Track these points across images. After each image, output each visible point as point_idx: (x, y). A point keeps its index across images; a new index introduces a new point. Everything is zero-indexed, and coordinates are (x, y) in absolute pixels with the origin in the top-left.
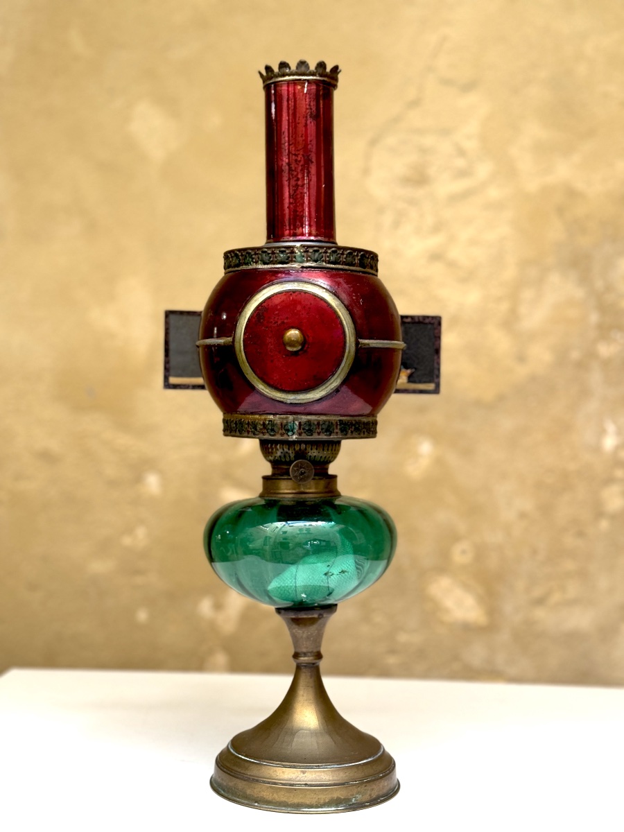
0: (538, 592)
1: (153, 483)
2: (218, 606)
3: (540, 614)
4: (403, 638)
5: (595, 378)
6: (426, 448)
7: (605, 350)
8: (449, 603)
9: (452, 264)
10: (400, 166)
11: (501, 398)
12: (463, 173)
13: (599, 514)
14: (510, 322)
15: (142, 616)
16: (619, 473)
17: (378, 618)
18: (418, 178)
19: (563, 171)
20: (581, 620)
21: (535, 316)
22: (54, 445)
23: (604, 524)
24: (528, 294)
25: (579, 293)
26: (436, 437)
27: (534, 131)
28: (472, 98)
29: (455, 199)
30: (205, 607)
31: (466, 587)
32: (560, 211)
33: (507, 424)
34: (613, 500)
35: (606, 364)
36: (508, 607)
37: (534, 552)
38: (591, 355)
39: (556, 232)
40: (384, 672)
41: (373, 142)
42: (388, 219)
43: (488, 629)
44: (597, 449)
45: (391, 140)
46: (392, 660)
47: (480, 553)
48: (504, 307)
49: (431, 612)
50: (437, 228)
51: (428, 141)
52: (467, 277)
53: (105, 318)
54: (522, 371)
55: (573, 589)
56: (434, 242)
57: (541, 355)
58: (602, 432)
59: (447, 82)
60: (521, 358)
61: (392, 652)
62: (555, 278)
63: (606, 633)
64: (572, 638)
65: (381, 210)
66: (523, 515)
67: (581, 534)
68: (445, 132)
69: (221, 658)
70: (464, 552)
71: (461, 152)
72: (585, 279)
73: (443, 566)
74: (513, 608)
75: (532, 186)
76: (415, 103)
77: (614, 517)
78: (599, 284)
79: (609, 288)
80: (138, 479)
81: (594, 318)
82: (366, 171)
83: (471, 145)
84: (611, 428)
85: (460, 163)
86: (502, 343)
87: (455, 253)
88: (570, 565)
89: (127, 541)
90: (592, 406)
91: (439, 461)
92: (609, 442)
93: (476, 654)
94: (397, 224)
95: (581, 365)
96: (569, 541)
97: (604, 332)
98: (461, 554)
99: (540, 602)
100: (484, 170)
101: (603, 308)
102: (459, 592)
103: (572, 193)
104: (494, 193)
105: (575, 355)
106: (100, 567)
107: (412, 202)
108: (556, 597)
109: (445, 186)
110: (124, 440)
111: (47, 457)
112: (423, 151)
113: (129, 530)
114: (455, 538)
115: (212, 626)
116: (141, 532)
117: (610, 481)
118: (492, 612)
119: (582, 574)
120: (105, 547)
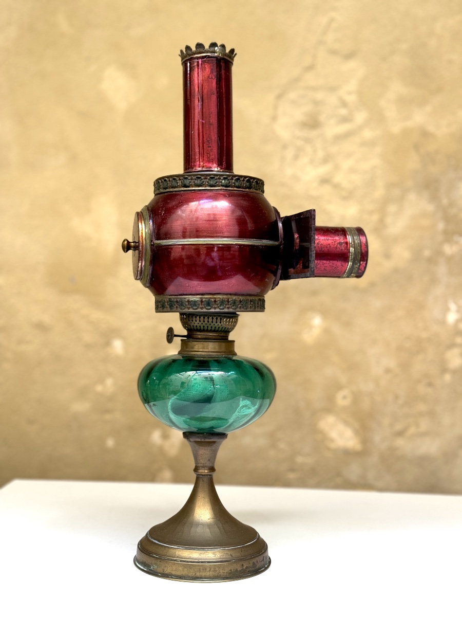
0: (398, 427)
1: (118, 346)
2: (165, 436)
3: (400, 442)
4: (300, 459)
5: (442, 270)
6: (317, 321)
7: (448, 250)
8: (334, 434)
9: (337, 186)
10: (299, 114)
12: (345, 120)
13: (444, 370)
14: (379, 229)
15: (110, 443)
16: (459, 340)
17: (282, 446)
18: (312, 123)
19: (419, 118)
20: (430, 447)
21: (397, 225)
22: (46, 319)
23: (448, 377)
24: (392, 208)
25: (430, 208)
26: (325, 313)
27: (397, 88)
28: (352, 64)
29: (338, 138)
30: (156, 436)
31: (346, 423)
32: (416, 147)
33: (377, 304)
34: (454, 359)
35: (449, 259)
36: (377, 438)
37: (396, 397)
38: (439, 253)
39: (413, 162)
40: (287, 484)
41: (279, 97)
42: (290, 153)
43: (363, 454)
44: (443, 322)
45: (292, 95)
46: (292, 476)
47: (357, 398)
48: (375, 218)
49: (321, 441)
50: (325, 160)
51: (319, 96)
52: (348, 196)
53: (83, 226)
54: (388, 265)
55: (425, 424)
56: (323, 170)
57: (402, 253)
58: (447, 309)
59: (333, 52)
60: (387, 256)
61: (292, 470)
62: (412, 197)
63: (449, 456)
64: (423, 460)
65: (285, 147)
66: (388, 371)
67: (430, 385)
68: (333, 89)
69: (167, 474)
70: (344, 397)
71: (344, 104)
72: (434, 198)
73: (330, 408)
74: (379, 439)
75: (396, 128)
76: (310, 68)
77: (455, 372)
78: (445, 201)
79: (452, 204)
80: (108, 344)
81: (441, 226)
82: (274, 118)
83: (351, 99)
84: (453, 307)
85: (344, 112)
86: (373, 244)
87: (339, 178)
88: (422, 407)
89: (99, 388)
90: (439, 290)
91: (326, 331)
92: (452, 317)
93: (354, 471)
94: (296, 157)
95: (431, 261)
96: (422, 389)
97: (448, 236)
98: (342, 399)
99: (400, 434)
100: (360, 117)
101: (447, 219)
102: (341, 427)
103: (425, 134)
104: (368, 134)
105: (427, 253)
106: (80, 407)
107: (307, 140)
108: (412, 430)
109: (332, 129)
110: (97, 315)
111: (41, 327)
112: (316, 103)
113: (101, 381)
114: (340, 388)
115: (161, 450)
116: (109, 382)
117: (452, 345)
118: (365, 441)
119: (431, 414)
120: (83, 393)
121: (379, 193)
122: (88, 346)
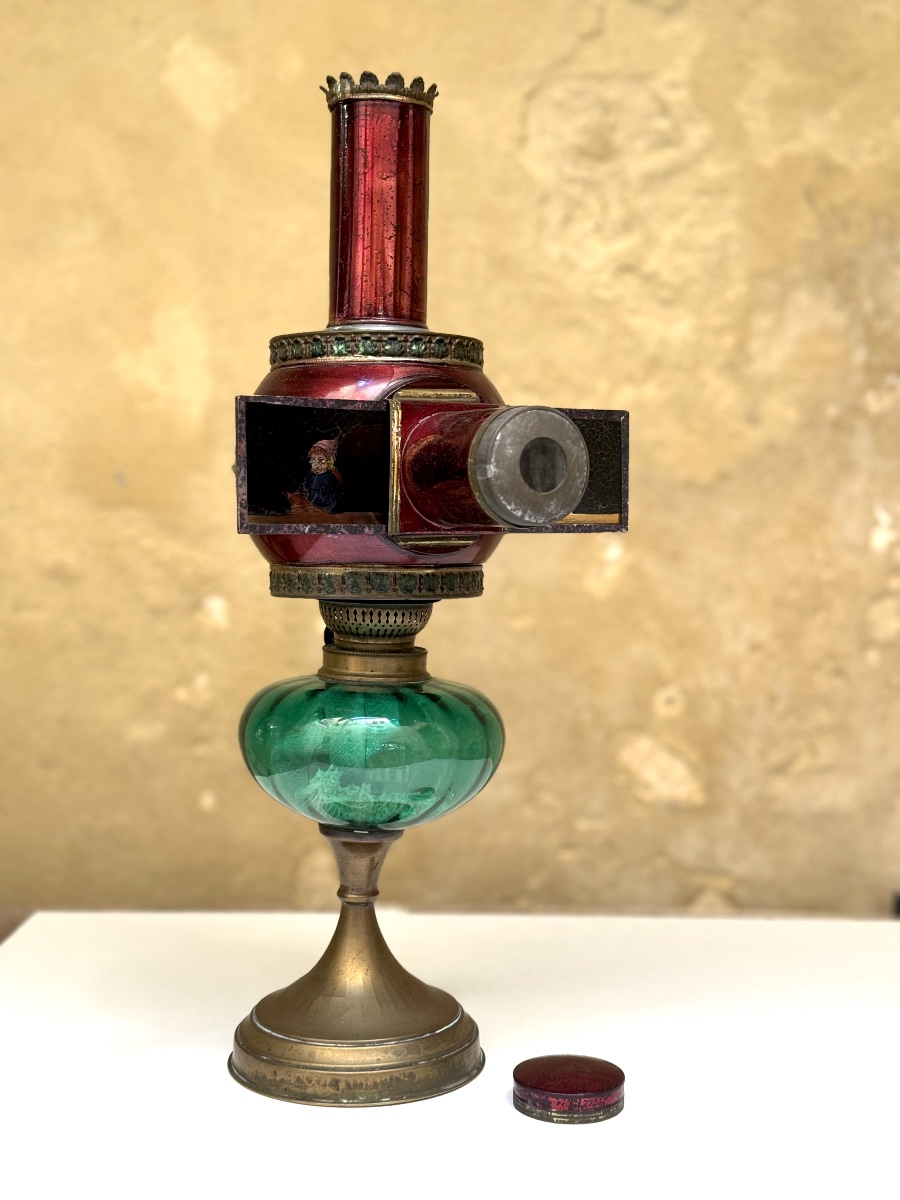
0: (777, 756)
1: (216, 610)
3: (780, 786)
4: (583, 825)
5: (861, 444)
6: (614, 553)
7: (875, 403)
8: (649, 774)
9: (649, 279)
10: (571, 130)
11: (723, 477)
12: (666, 141)
13: (866, 643)
14: (736, 365)
15: (208, 801)
16: (895, 583)
17: (547, 798)
18: (600, 149)
19: (814, 135)
20: (840, 794)
21: (771, 357)
22: (70, 558)
23: (873, 657)
24: (762, 322)
25: (838, 319)
27: (771, 74)
28: (678, 24)
29: (653, 180)
31: (674, 752)
32: (810, 195)
33: (732, 514)
34: (887, 622)
35: (877, 422)
36: (734, 780)
37: (773, 699)
38: (857, 410)
39: (804, 227)
41: (530, 96)
42: (554, 213)
43: (707, 810)
44: (864, 549)
45: (557, 92)
46: (567, 857)
47: (694, 702)
48: (728, 341)
49: (624, 788)
50: (626, 227)
51: (613, 92)
52: (670, 299)
53: (137, 370)
54: (755, 437)
55: (828, 751)
56: (623, 245)
57: (782, 412)
58: (873, 523)
60: (753, 418)
61: (568, 845)
62: (802, 297)
63: (875, 811)
64: (824, 820)
65: (545, 199)
66: (755, 647)
67: (839, 672)
68: (639, 78)
70: (670, 702)
71: (664, 110)
72: (846, 298)
73: (641, 722)
74: (739, 781)
75: (769, 159)
76: (594, 34)
77: (887, 646)
78: (868, 305)
79: (881, 311)
80: (196, 606)
81: (860, 355)
82: (522, 141)
83: (677, 97)
84: (884, 518)
85: (663, 124)
86: (724, 395)
87: (653, 263)
88: (823, 717)
89: (182, 694)
90: (857, 486)
91: (633, 571)
92: (881, 539)
93: (690, 845)
94: (567, 220)
95: (840, 426)
96: (823, 682)
97: (874, 375)
98: (666, 705)
99: (780, 770)
100: (697, 135)
101: (872, 340)
102: (664, 759)
103: (828, 168)
104: (711, 170)
105: (832, 411)
106: (144, 732)
107: (589, 185)
108: (804, 762)
109: (640, 161)
110: (170, 549)
111: (60, 575)
112: (606, 107)
113: (185, 680)
114: (661, 682)
116: (202, 681)
117: (882, 594)
118: (711, 786)
119: (842, 730)
120: (149, 704)
121: (736, 291)
122: (157, 612)
